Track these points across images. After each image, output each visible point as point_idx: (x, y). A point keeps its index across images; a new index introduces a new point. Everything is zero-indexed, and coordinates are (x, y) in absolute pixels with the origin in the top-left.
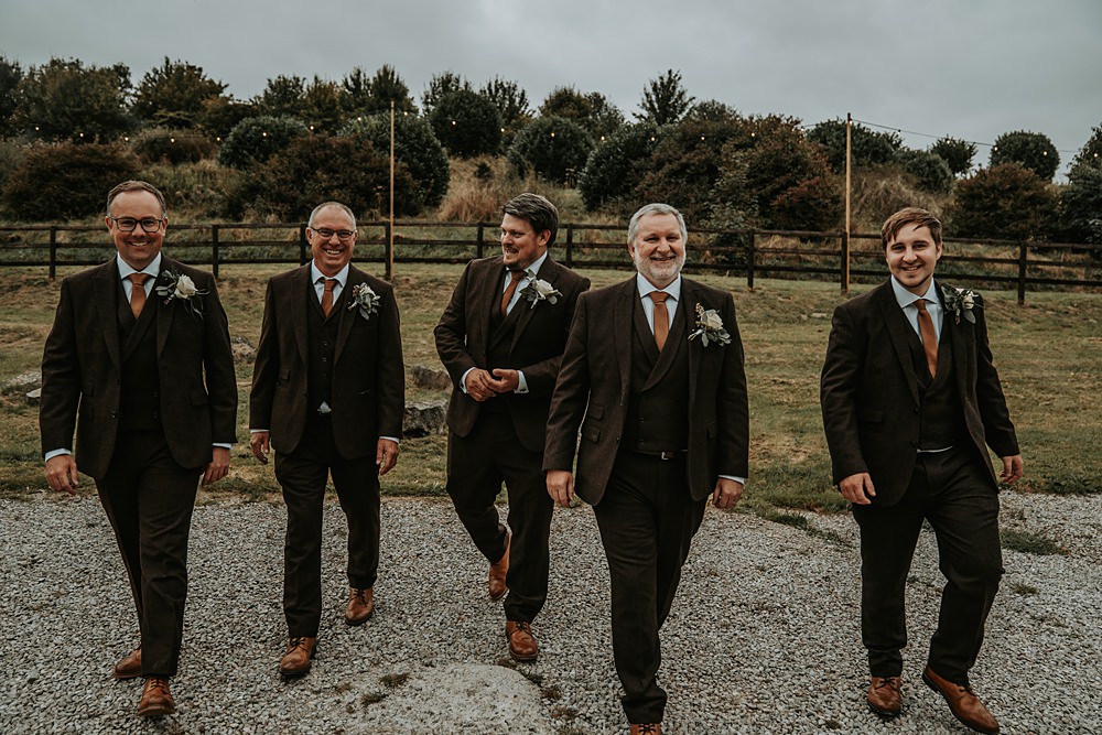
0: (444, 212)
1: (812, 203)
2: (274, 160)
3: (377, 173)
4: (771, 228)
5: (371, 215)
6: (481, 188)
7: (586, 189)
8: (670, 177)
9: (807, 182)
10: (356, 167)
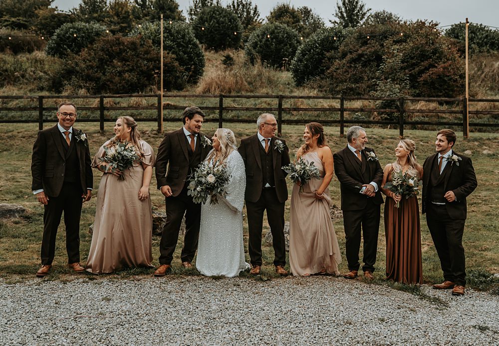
0: (200, 88)
1: (446, 79)
2: (84, 53)
3: (155, 62)
4: (418, 97)
5: (151, 90)
6: (225, 72)
7: (295, 71)
8: (351, 63)
9: (443, 65)
10: (141, 58)
